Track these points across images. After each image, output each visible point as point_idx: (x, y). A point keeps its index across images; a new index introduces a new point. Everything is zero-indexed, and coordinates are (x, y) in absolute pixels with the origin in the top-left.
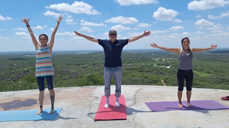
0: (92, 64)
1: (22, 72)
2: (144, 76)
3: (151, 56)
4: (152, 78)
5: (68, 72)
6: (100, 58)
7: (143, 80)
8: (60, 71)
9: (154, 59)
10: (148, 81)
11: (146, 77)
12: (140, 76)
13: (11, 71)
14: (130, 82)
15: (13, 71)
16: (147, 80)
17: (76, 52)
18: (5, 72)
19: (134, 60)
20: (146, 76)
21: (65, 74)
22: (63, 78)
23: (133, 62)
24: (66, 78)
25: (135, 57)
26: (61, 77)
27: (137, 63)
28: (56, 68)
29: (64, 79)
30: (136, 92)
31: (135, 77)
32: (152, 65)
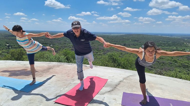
0: (123, 44)
1: (71, 46)
2: (172, 60)
3: (184, 40)
4: (181, 62)
5: (103, 49)
6: (130, 40)
7: (172, 64)
8: (97, 48)
9: (187, 44)
10: (177, 65)
11: (175, 61)
12: (169, 59)
13: (65, 45)
14: (157, 64)
15: (66, 45)
16: (175, 63)
17: (110, 33)
18: (61, 45)
19: (164, 44)
20: (175, 59)
21: (100, 51)
22: (99, 53)
23: (163, 45)
24: (101, 53)
25: (166, 41)
26: (97, 53)
27: (167, 46)
28: (95, 46)
29: (99, 55)
30: (124, 79)
31: (163, 59)
32: (184, 49)
